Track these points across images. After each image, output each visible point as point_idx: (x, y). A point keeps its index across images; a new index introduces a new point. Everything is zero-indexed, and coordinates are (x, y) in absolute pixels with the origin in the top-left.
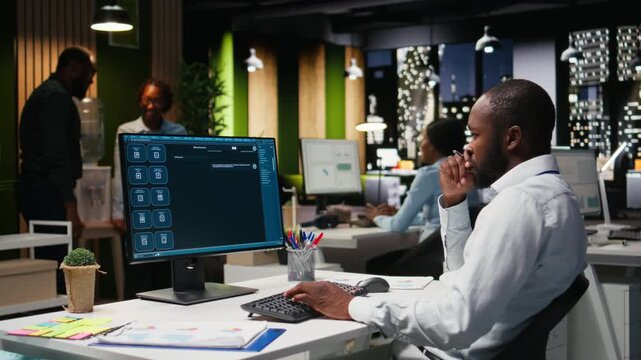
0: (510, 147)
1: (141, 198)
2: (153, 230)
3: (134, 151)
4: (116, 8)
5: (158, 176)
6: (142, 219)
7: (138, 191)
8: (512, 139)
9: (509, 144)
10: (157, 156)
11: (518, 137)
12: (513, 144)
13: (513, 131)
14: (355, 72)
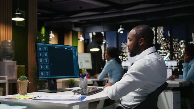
0: (141, 44)
1: (41, 61)
2: (45, 71)
3: (39, 47)
4: (20, 13)
5: (46, 55)
6: (42, 67)
7: (40, 59)
8: (141, 42)
9: (140, 43)
10: (45, 49)
11: (143, 41)
12: (142, 44)
13: (142, 39)
14: (82, 39)
